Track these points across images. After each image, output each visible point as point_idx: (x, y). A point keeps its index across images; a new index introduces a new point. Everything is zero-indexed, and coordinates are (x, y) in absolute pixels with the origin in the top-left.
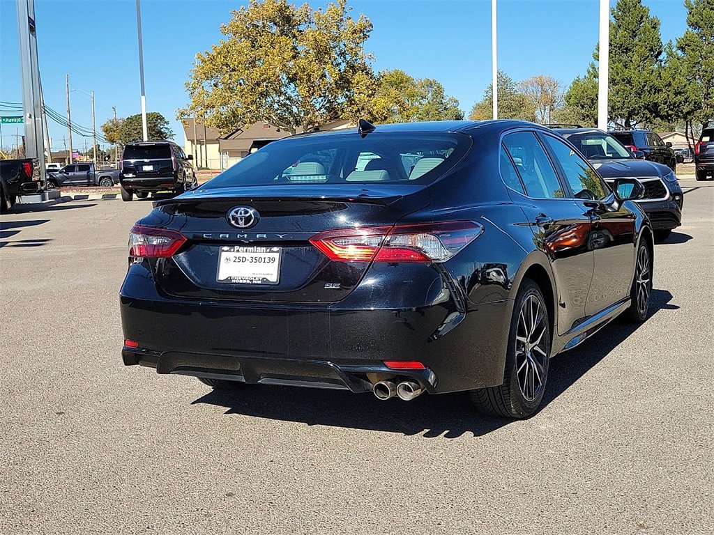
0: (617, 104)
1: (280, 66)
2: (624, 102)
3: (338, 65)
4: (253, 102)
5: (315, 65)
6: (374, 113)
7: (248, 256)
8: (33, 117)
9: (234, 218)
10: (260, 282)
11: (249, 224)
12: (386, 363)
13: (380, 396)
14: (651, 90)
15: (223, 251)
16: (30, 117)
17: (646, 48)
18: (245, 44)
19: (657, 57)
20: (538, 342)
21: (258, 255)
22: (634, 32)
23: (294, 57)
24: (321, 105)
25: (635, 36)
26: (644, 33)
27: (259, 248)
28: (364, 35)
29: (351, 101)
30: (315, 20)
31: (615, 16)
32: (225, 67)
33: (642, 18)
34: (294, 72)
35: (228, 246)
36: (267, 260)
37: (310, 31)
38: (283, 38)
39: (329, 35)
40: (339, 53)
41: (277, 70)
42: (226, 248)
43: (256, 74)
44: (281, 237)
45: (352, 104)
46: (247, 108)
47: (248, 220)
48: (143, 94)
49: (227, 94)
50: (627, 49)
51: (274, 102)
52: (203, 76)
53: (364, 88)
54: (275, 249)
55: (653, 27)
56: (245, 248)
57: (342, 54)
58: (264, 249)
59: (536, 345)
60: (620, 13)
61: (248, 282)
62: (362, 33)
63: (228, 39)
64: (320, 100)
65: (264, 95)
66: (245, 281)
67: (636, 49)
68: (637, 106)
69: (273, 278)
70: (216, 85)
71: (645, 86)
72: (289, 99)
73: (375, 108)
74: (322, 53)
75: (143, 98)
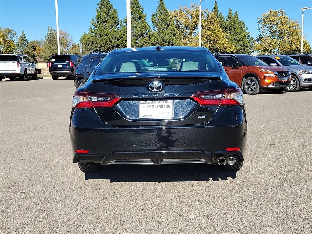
0: (103, 44)
2: (105, 44)
9: (151, 87)
11: (159, 90)
14: (116, 39)
15: (141, 103)
17: (113, 21)
19: (117, 25)
21: (161, 104)
22: (108, 14)
25: (108, 16)
26: (112, 15)
31: (99, 7)
33: (110, 9)
36: (166, 106)
47: (159, 88)
50: (105, 21)
55: (115, 13)
56: (153, 101)
60: (101, 6)
67: (109, 21)
68: (110, 45)
71: (113, 37)
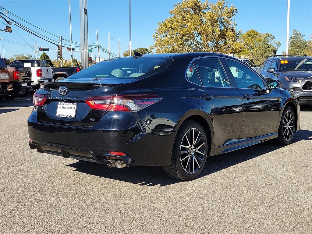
1: (194, 28)
3: (220, 27)
4: (181, 44)
5: (210, 28)
6: (234, 49)
7: (66, 106)
8: (84, 49)
9: (60, 91)
10: (69, 117)
11: (65, 93)
12: (110, 152)
13: (109, 166)
15: (59, 104)
16: (83, 49)
18: (180, 18)
20: (198, 148)
21: (69, 106)
23: (200, 24)
24: (211, 45)
27: (70, 103)
28: (233, 14)
29: (225, 44)
30: (211, 7)
32: (170, 29)
34: (200, 30)
35: (60, 102)
36: (72, 108)
37: (208, 12)
38: (196, 15)
39: (216, 14)
40: (221, 22)
41: (193, 30)
42: (60, 103)
43: (183, 31)
44: (75, 99)
45: (225, 45)
46: (178, 46)
47: (65, 92)
48: (130, 40)
49: (170, 40)
51: (191, 44)
52: (161, 32)
53: (230, 38)
54: (75, 104)
56: (66, 103)
57: (222, 23)
58: (71, 103)
59: (197, 150)
61: (65, 117)
62: (231, 13)
63: (172, 16)
64: (211, 43)
65: (187, 40)
66: (64, 117)
69: (73, 116)
70: (166, 36)
72: (197, 42)
73: (235, 47)
74: (213, 22)
75: (130, 41)
